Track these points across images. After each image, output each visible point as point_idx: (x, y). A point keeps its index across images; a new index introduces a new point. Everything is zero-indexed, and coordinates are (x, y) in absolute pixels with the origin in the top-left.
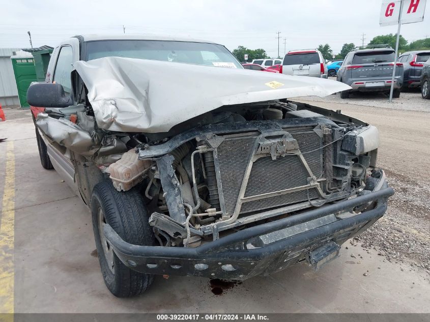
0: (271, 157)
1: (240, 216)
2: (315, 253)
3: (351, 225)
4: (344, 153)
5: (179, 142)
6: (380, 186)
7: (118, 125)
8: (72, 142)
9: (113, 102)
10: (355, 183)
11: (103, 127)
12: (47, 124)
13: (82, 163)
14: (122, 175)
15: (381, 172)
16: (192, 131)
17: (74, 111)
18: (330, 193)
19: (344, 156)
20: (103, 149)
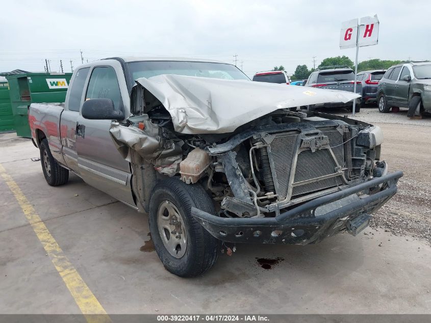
0: (311, 150)
1: (293, 198)
2: (354, 222)
3: (377, 199)
4: (360, 147)
5: (239, 141)
6: (386, 173)
7: (190, 128)
8: (142, 146)
9: (184, 111)
10: (367, 173)
11: (178, 130)
12: (120, 131)
13: (140, 166)
14: (193, 169)
15: (385, 163)
16: (248, 132)
17: (141, 120)
18: (350, 180)
19: (360, 150)
20: (164, 152)
